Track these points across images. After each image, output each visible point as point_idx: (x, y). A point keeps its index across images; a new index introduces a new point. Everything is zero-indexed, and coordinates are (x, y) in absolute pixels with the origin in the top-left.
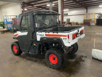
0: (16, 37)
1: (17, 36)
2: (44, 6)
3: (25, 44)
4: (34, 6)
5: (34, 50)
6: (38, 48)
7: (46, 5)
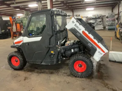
0: (18, 45)
1: (21, 44)
2: (22, 7)
3: (36, 52)
4: (12, 6)
5: (51, 59)
6: (56, 56)
7: (27, 5)
